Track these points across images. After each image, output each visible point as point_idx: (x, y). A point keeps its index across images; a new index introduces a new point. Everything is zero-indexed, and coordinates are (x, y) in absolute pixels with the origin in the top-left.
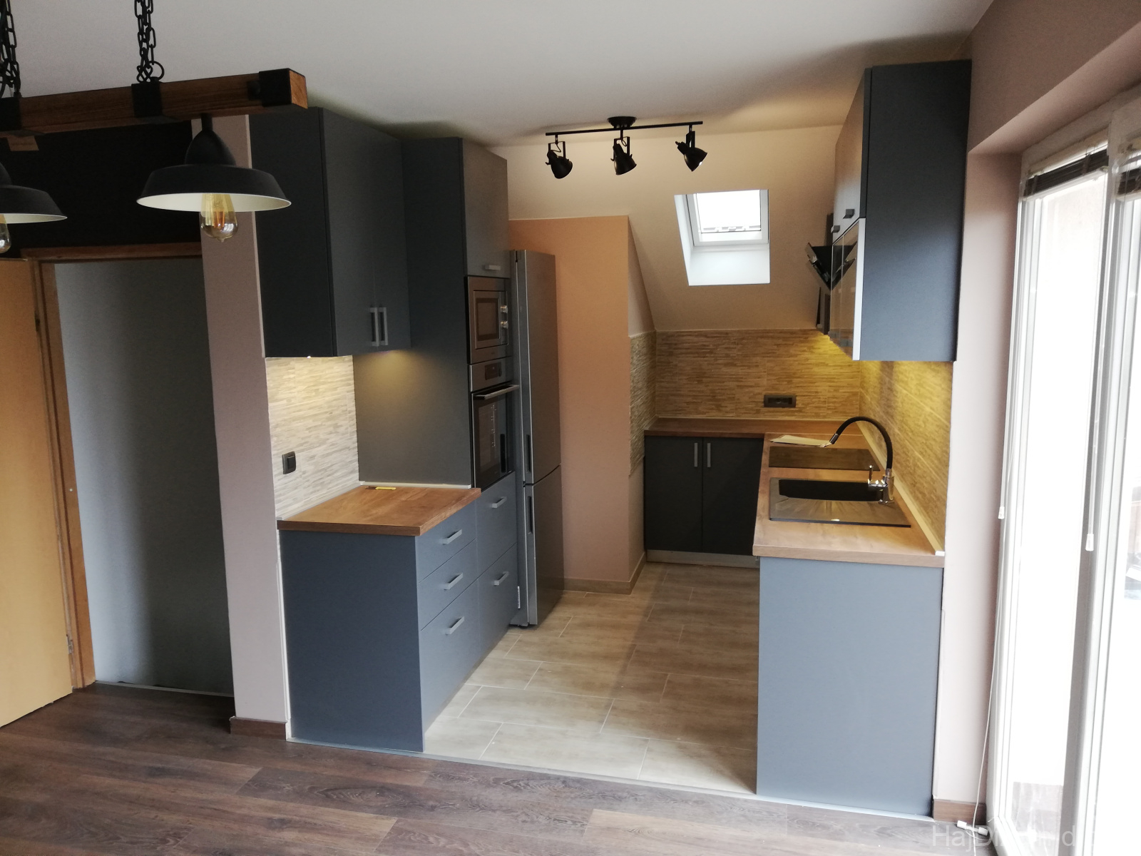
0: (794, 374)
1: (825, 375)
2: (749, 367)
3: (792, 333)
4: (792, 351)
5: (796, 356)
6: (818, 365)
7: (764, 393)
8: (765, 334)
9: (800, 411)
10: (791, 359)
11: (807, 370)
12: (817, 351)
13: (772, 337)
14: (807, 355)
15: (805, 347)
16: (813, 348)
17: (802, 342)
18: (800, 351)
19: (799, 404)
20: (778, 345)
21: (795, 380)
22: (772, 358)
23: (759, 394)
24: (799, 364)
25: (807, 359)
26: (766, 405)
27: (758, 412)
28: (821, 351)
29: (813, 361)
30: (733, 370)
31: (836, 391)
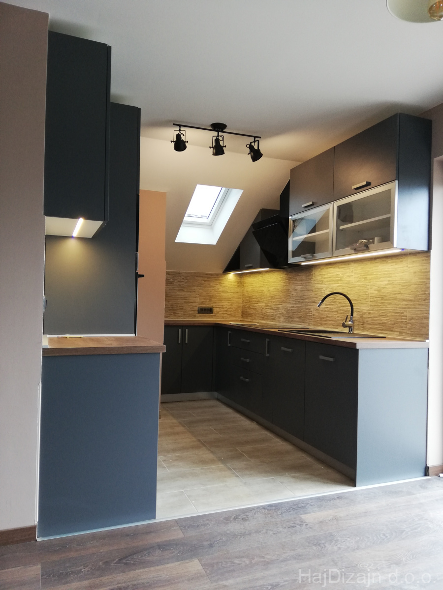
0: (213, 296)
1: (227, 297)
2: (191, 292)
3: (212, 275)
4: (211, 284)
5: (213, 287)
6: (223, 292)
7: (198, 306)
8: (199, 275)
9: (215, 316)
10: (211, 288)
11: (218, 294)
12: (223, 285)
13: (202, 277)
14: (218, 287)
16: (220, 283)
17: (215, 280)
18: (215, 284)
19: (215, 312)
20: (205, 281)
21: (213, 299)
22: (202, 288)
23: (196, 306)
24: (215, 291)
25: (218, 289)
26: (199, 313)
27: (195, 316)
28: (225, 285)
29: (221, 290)
30: (183, 293)
31: (231, 305)
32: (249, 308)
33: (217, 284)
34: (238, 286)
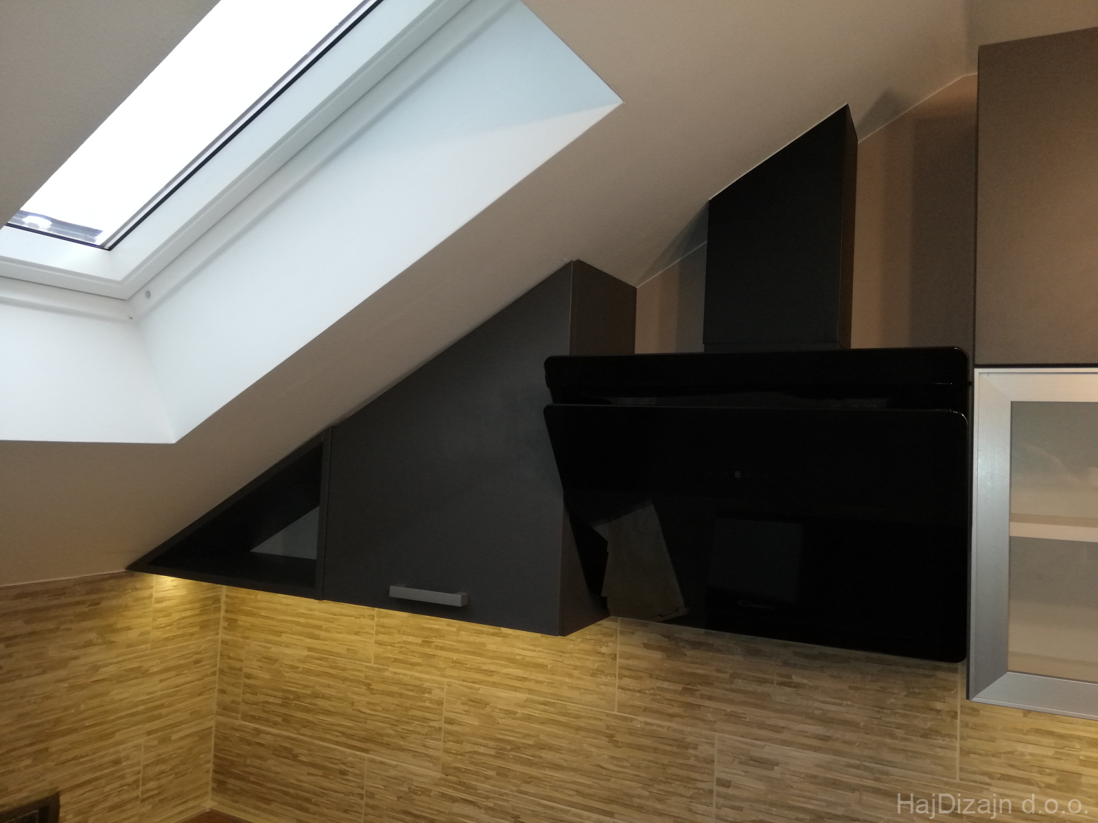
0: (58, 721)
1: (143, 702)
3: (59, 591)
4: (53, 653)
5: (62, 663)
6: (121, 679)
10: (48, 676)
11: (95, 702)
12: (120, 638)
14: (95, 655)
15: (91, 629)
16: (112, 629)
17: (83, 617)
18: (76, 647)
19: (66, 816)
21: (57, 744)
24: (72, 688)
25: (95, 668)
28: (133, 635)
29: (111, 670)
31: (165, 740)
32: (286, 753)
33: (89, 644)
34: (204, 626)
